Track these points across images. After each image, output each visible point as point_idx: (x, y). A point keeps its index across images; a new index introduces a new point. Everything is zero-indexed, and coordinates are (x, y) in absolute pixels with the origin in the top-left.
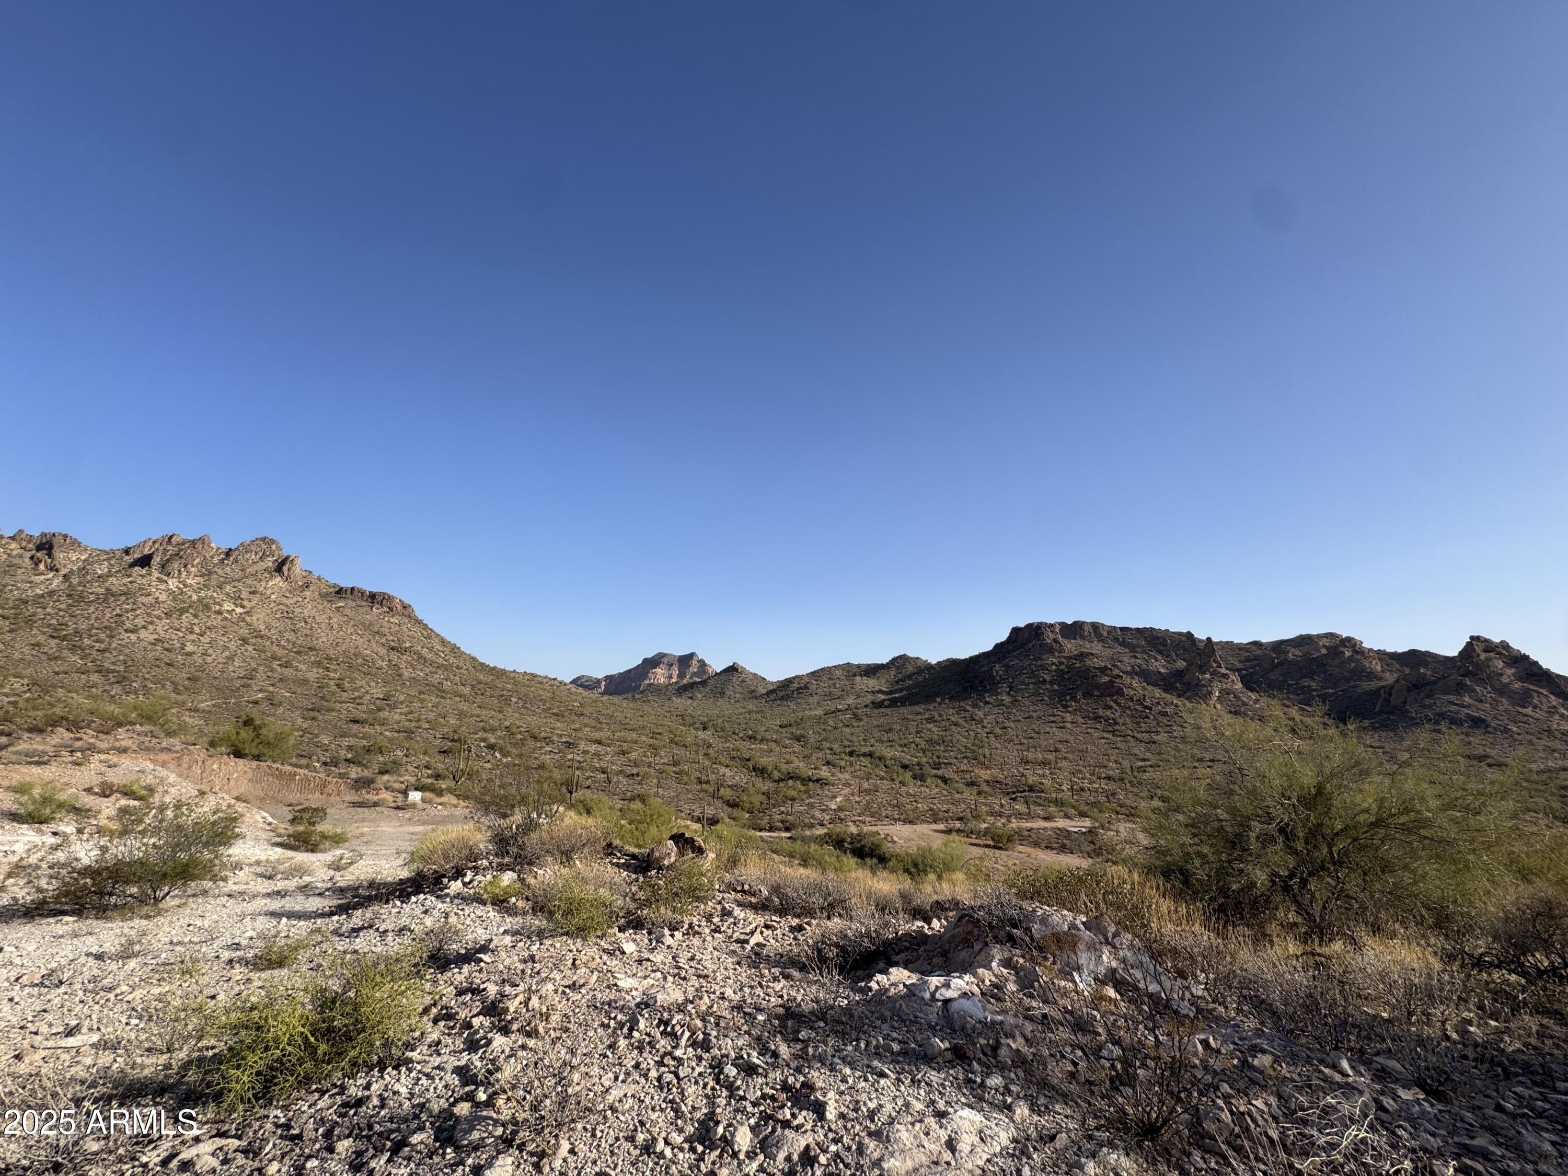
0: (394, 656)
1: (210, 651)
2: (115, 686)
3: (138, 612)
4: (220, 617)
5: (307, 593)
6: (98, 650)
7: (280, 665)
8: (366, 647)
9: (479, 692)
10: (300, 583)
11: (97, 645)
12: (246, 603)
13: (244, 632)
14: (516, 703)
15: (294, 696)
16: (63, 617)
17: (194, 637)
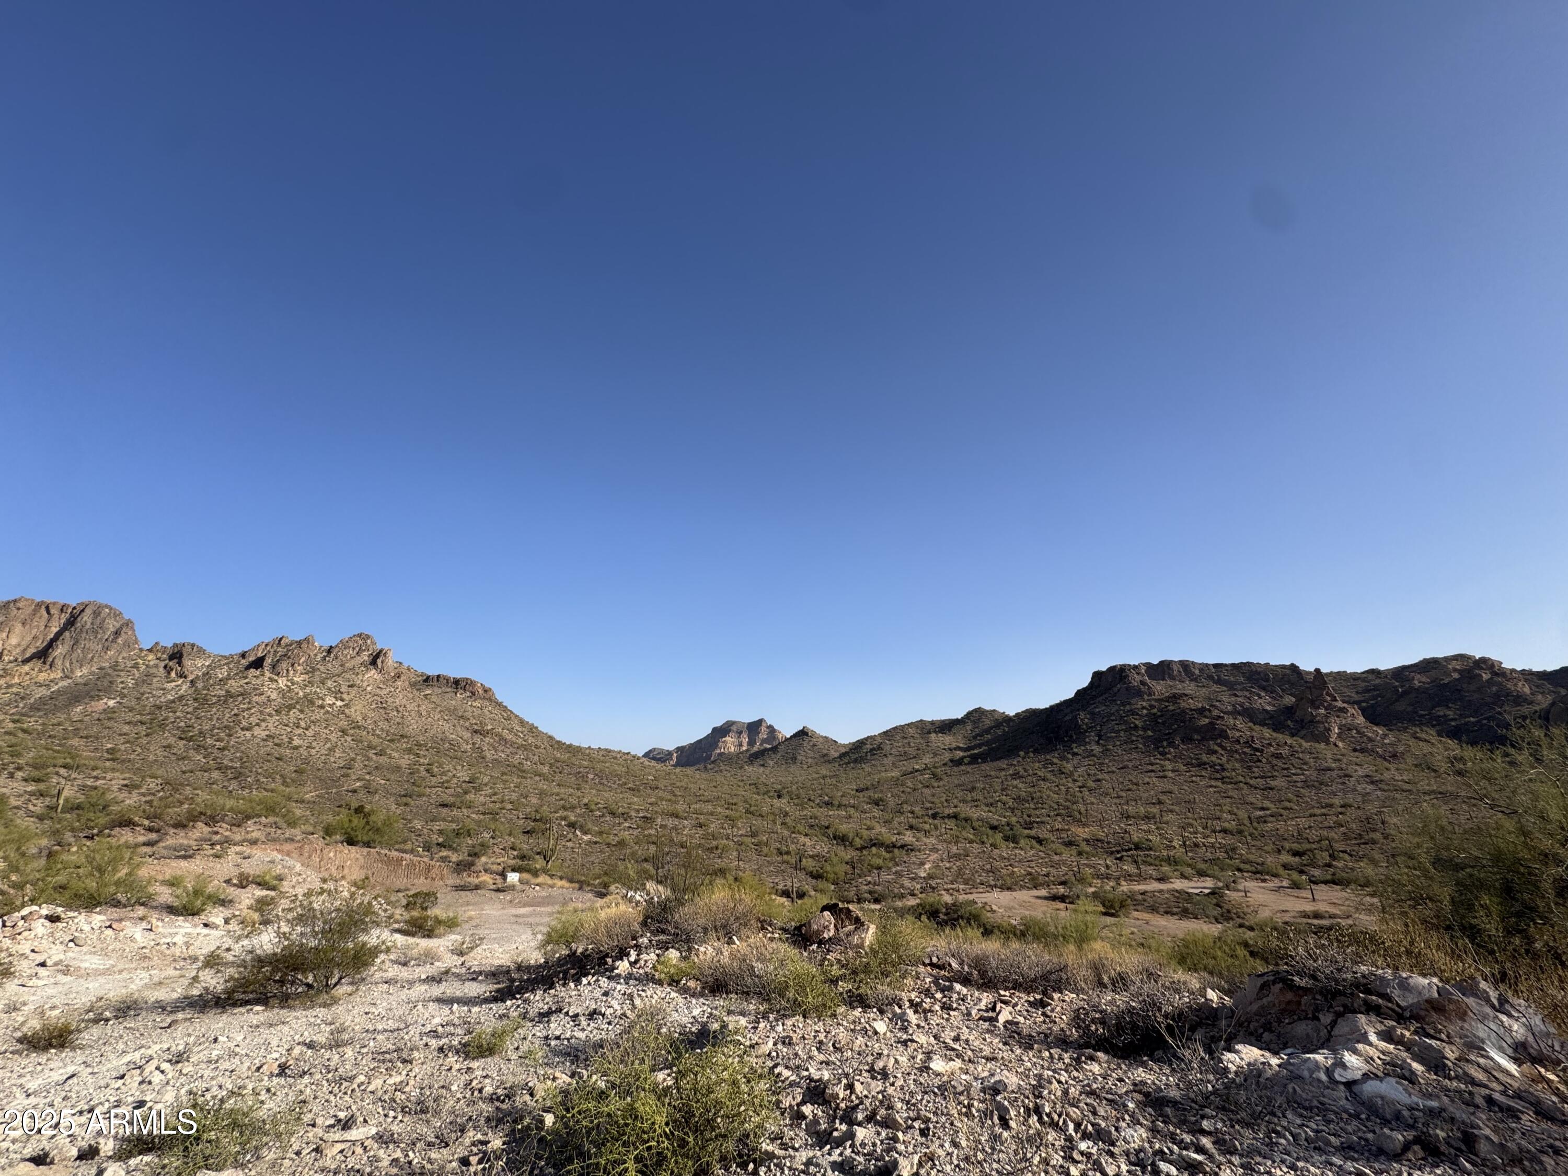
0: (477, 739)
1: (314, 744)
2: (232, 782)
3: (252, 711)
4: (322, 711)
5: (399, 683)
6: (219, 749)
7: (375, 754)
9: (557, 770)
10: (393, 674)
11: (218, 743)
12: (345, 696)
13: (344, 724)
14: (593, 779)
16: (190, 719)
17: (300, 731)
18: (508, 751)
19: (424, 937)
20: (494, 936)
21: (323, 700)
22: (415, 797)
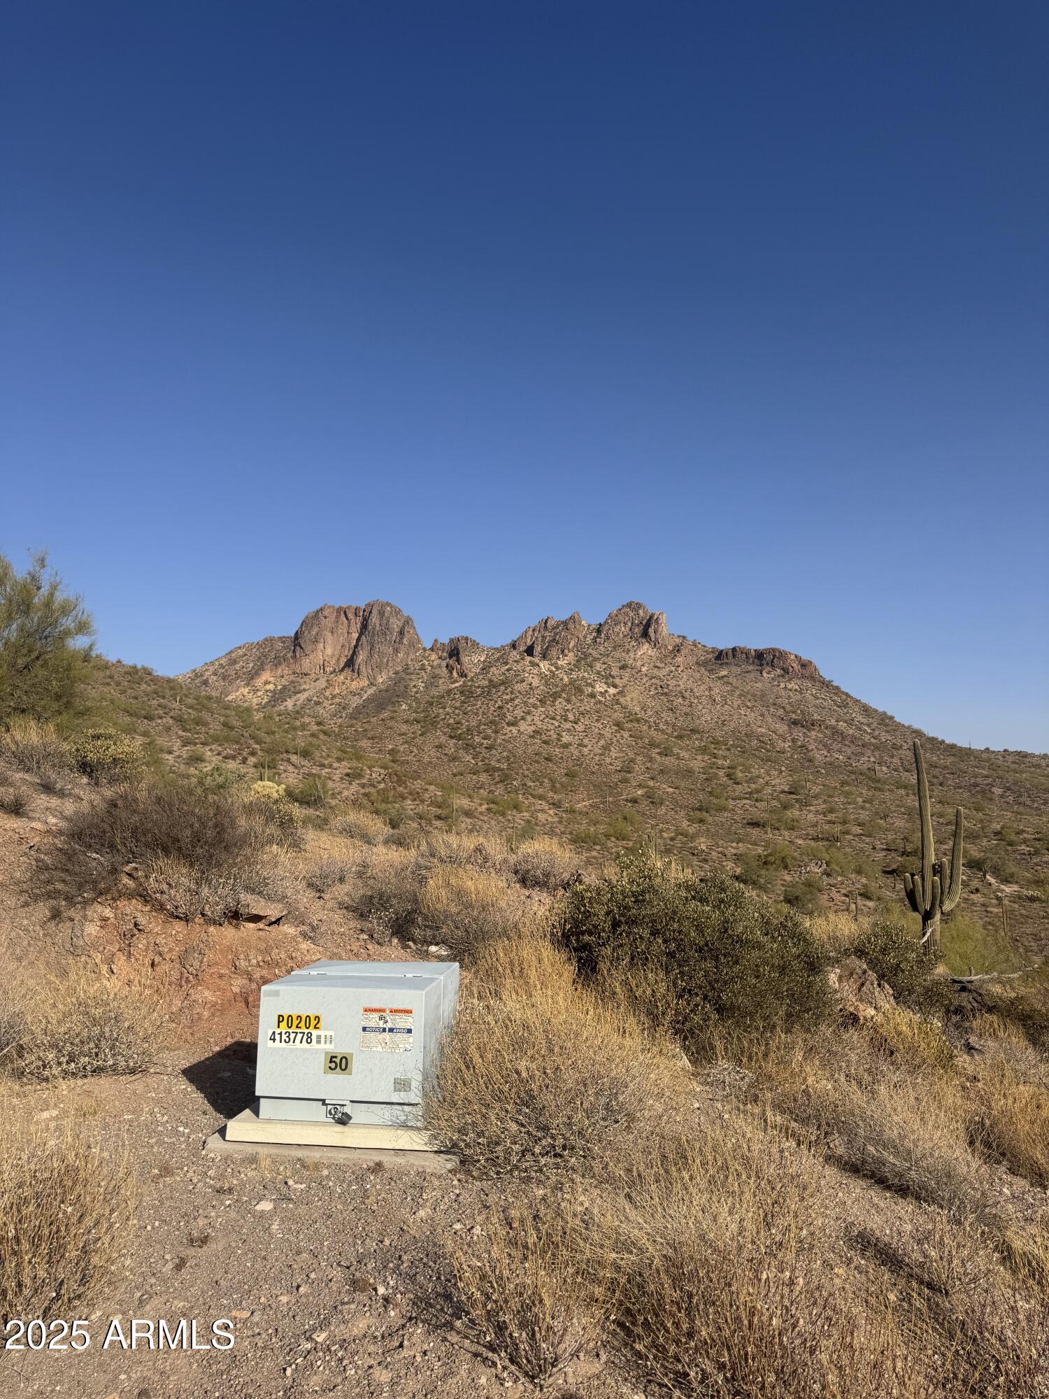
4: (593, 700)
5: (679, 659)
7: (659, 753)
8: (759, 723)
10: (670, 648)
12: (617, 681)
13: (618, 716)
15: (676, 791)
17: (568, 725)
21: (593, 687)
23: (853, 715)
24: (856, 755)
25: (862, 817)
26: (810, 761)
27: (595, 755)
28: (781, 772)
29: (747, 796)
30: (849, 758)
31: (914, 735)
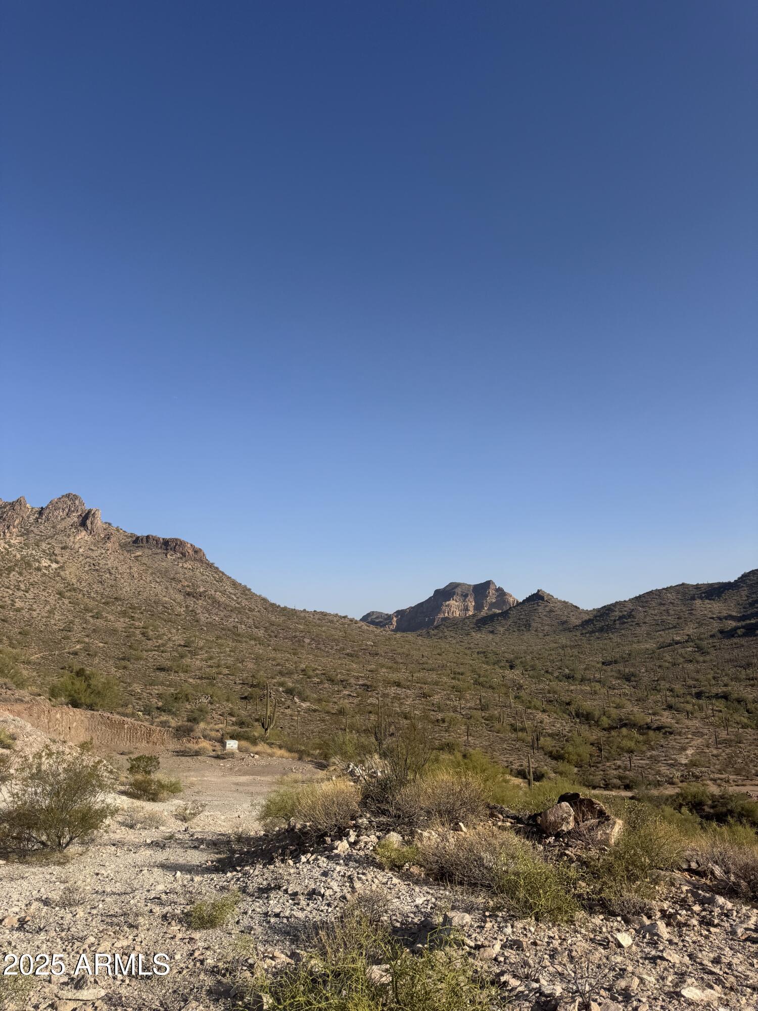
0: (190, 601)
1: (35, 606)
4: (40, 573)
5: (109, 545)
7: (92, 617)
8: (164, 594)
9: (272, 634)
10: (102, 536)
12: (59, 558)
13: (60, 586)
14: (309, 644)
15: (106, 645)
17: (20, 593)
18: (222, 614)
19: (149, 800)
20: (216, 803)
21: (39, 562)
22: (132, 661)
23: (226, 588)
24: (226, 617)
25: (229, 662)
26: (197, 621)
27: (42, 617)
28: (178, 630)
29: (156, 649)
30: (222, 619)
31: (262, 602)
